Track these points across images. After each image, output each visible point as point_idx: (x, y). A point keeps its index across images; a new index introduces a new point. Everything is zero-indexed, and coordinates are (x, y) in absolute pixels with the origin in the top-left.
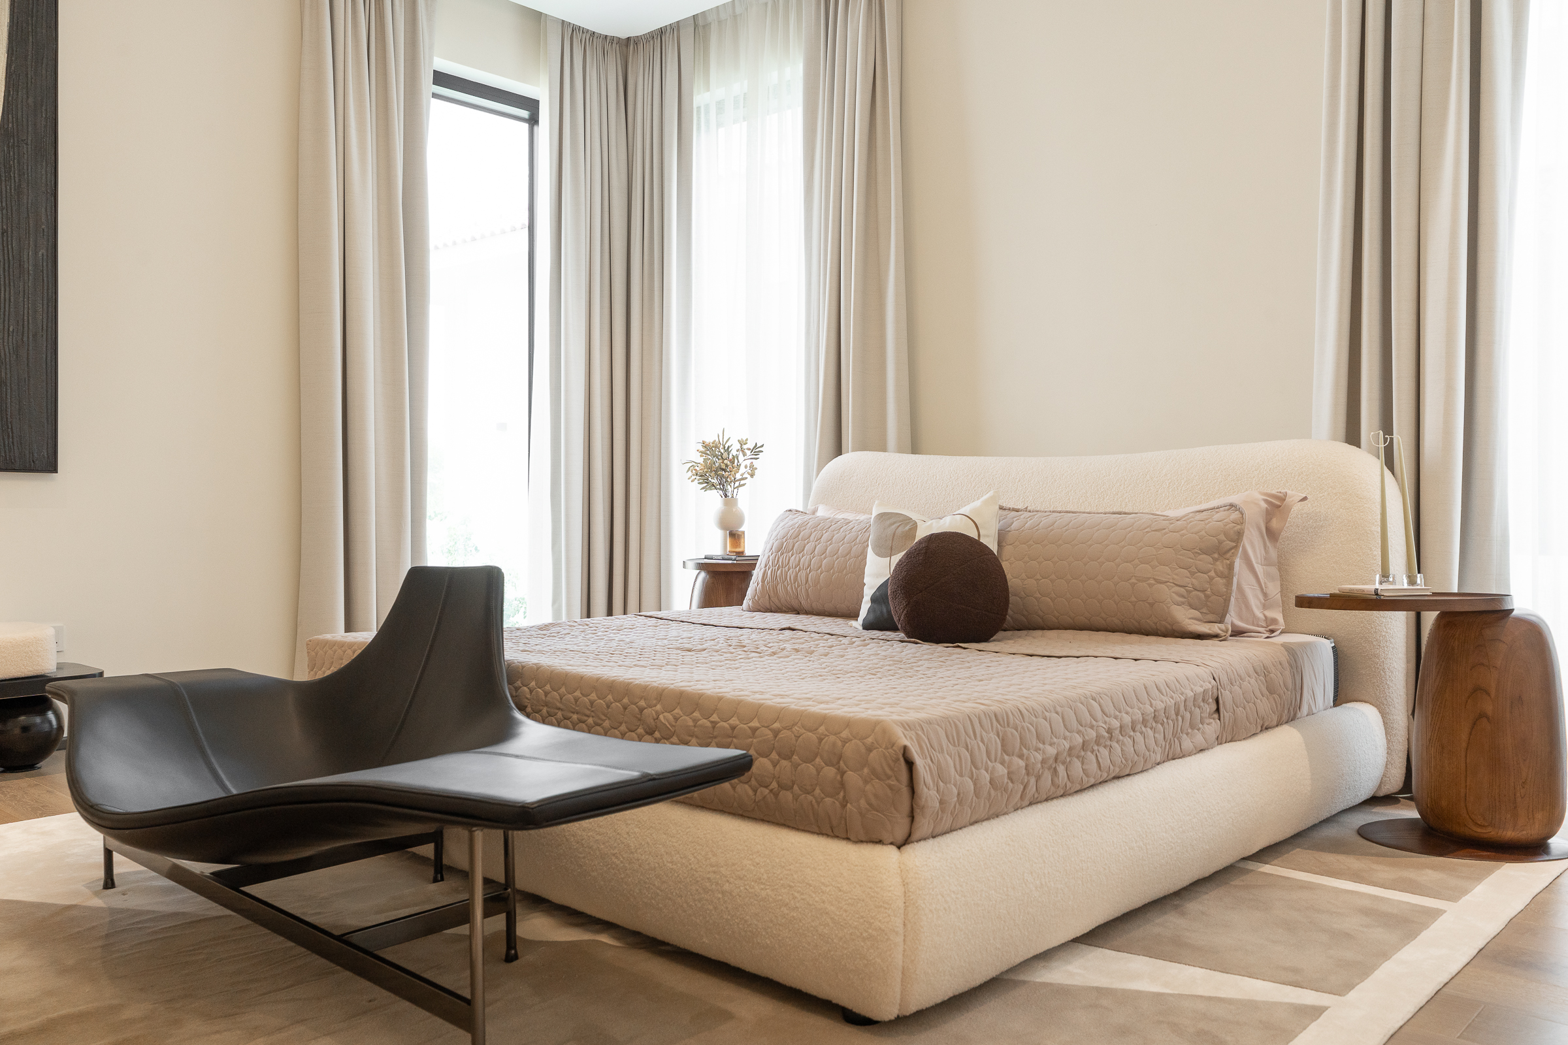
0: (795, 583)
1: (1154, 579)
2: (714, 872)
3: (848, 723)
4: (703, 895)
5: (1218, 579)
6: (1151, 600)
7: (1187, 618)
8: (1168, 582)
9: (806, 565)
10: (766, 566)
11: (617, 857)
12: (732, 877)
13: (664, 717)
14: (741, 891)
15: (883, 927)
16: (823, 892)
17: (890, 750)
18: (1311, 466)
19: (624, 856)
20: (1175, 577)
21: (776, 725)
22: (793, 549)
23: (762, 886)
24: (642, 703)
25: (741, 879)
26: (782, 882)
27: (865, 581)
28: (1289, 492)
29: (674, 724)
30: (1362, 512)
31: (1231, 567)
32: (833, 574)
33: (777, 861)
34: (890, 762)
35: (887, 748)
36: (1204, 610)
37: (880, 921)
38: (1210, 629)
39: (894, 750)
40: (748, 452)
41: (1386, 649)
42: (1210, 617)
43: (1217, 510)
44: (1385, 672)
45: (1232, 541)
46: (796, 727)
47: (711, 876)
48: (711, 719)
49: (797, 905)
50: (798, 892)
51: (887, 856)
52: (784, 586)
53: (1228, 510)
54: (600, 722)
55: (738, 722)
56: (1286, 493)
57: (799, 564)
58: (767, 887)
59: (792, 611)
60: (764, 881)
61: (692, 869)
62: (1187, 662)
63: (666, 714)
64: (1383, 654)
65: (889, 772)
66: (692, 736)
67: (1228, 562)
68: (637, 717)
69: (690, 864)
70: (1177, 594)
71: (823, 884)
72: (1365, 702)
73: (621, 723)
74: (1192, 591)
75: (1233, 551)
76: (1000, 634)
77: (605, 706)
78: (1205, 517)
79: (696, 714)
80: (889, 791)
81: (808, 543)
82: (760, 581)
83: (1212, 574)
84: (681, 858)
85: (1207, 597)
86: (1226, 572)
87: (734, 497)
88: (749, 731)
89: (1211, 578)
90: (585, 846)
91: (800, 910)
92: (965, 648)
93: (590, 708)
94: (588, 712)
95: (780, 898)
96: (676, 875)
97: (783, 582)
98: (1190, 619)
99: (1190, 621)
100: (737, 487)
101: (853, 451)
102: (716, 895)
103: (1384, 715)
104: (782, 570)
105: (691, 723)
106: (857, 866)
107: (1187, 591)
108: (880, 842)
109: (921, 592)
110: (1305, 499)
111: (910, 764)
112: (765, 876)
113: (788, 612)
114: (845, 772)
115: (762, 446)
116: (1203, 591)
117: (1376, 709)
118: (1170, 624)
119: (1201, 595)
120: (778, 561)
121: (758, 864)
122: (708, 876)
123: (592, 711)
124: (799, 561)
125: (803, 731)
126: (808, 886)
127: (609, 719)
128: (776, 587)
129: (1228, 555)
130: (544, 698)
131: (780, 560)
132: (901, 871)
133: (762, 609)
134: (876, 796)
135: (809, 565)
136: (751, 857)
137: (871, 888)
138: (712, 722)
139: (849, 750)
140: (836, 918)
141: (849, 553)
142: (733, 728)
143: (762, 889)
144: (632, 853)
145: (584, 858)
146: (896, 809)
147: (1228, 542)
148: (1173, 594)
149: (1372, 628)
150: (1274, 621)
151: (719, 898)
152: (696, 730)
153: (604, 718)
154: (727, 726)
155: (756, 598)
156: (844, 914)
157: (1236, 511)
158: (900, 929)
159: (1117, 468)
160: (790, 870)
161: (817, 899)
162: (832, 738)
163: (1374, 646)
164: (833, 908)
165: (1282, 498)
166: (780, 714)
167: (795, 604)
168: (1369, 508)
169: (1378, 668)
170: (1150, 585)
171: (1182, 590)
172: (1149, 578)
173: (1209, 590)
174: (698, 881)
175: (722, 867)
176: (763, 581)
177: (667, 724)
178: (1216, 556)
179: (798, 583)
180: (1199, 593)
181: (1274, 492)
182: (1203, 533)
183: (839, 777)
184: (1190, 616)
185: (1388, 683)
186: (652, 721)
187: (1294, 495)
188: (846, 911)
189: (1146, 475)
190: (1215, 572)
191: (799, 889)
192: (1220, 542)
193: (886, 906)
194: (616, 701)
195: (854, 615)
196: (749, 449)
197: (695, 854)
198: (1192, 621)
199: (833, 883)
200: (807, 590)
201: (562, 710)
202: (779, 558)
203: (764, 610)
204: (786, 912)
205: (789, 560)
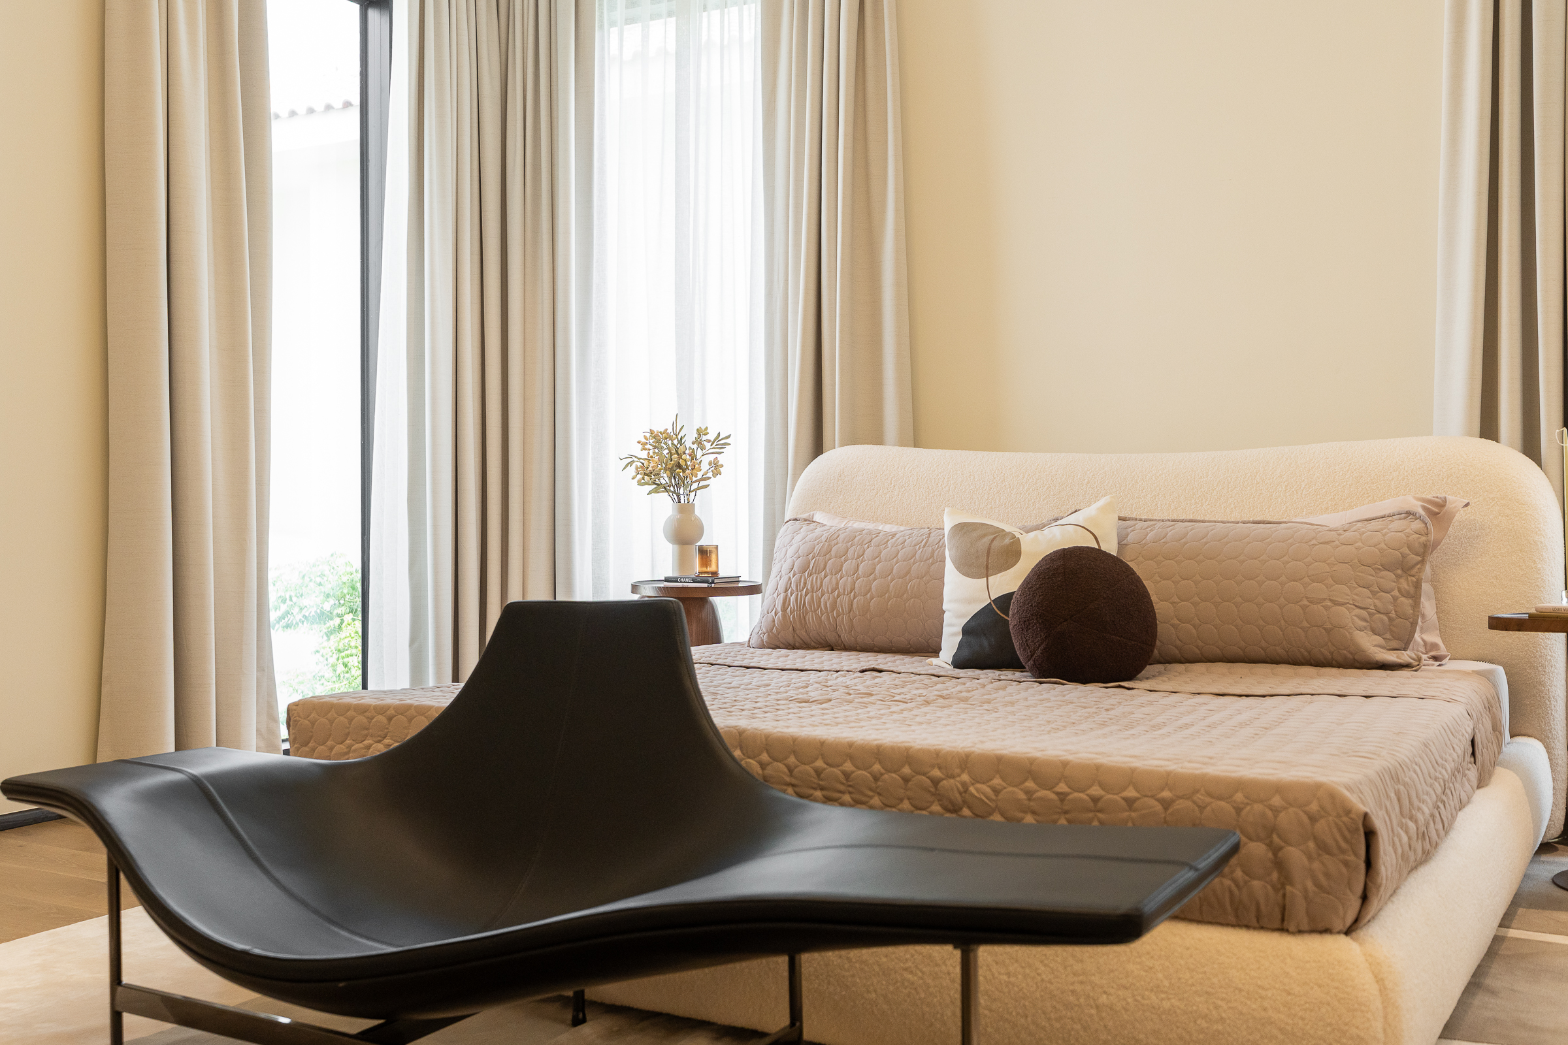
0: (832, 611)
1: (1331, 600)
2: (1082, 983)
3: (1279, 788)
4: (1064, 1013)
5: (1403, 599)
6: (1328, 626)
7: (1372, 646)
8: (1348, 603)
9: (848, 588)
10: (786, 590)
11: (911, 972)
12: (1113, 987)
13: (977, 790)
14: (1128, 1003)
15: (1362, 1034)
16: (1262, 997)
17: (1345, 819)
18: (1461, 467)
19: (924, 969)
20: (1355, 597)
21: (1166, 794)
22: (825, 568)
23: (1163, 996)
24: (936, 773)
25: (1126, 988)
26: (1194, 988)
27: (944, 608)
28: (1449, 498)
29: (994, 797)
30: (1524, 520)
31: (1417, 586)
32: (889, 599)
33: (1182, 962)
34: (1347, 833)
35: (1339, 816)
36: (1388, 636)
37: (1357, 1028)
38: (1398, 657)
39: (1351, 819)
40: (708, 445)
41: (1551, 675)
42: (1395, 644)
43: (1390, 519)
44: (1550, 702)
45: (1417, 554)
46: (1198, 795)
47: (1078, 987)
48: (1058, 789)
49: (1224, 1015)
50: (1222, 1000)
51: (1337, 946)
52: (817, 614)
53: (1405, 518)
54: (864, 799)
55: (1102, 792)
56: (1445, 498)
57: (837, 588)
58: (1172, 996)
59: (824, 647)
60: (1165, 989)
61: (1043, 980)
62: (1433, 698)
63: (979, 786)
64: (1549, 681)
65: (1343, 845)
66: (1025, 812)
67: (1414, 579)
68: (929, 791)
69: (1039, 974)
70: (1358, 616)
71: (1259, 987)
72: (1529, 736)
73: (901, 800)
74: (1374, 614)
75: (1419, 566)
76: (1150, 669)
77: (871, 779)
78: (1380, 527)
79: (1030, 784)
80: (1344, 870)
81: (845, 561)
82: (779, 609)
83: (1396, 593)
84: (1022, 967)
85: (1390, 619)
86: (1412, 590)
87: (691, 501)
88: (1123, 803)
89: (1395, 599)
90: (854, 960)
91: (1228, 1021)
92: (1129, 689)
93: (845, 782)
94: (842, 788)
95: (1195, 1008)
96: (1016, 989)
97: (815, 611)
98: (1375, 646)
99: (1377, 649)
100: (695, 490)
101: (843, 444)
102: (1086, 1011)
103: (1549, 749)
104: (812, 596)
105: (1022, 796)
106: (1307, 962)
107: (1369, 613)
108: (1326, 931)
109: (1066, 620)
110: (1467, 505)
111: (1370, 835)
112: (1166, 983)
113: (818, 648)
114: (1281, 848)
115: (728, 437)
116: (1387, 614)
117: (1541, 743)
118: (1351, 653)
119: (1385, 618)
120: (805, 583)
121: (1151, 968)
122: (1071, 988)
123: (850, 786)
124: (837, 584)
125: (1208, 800)
126: (1237, 992)
127: (879, 794)
128: (805, 618)
129: (1413, 572)
130: (760, 772)
131: (809, 583)
132: (1370, 964)
133: (781, 645)
134: (1327, 875)
135: (853, 589)
136: (1138, 960)
137: (1337, 988)
138: (1057, 794)
139: (1284, 819)
140: (1289, 1028)
141: (908, 572)
142: (1095, 800)
143: (1163, 999)
144: (937, 965)
145: (853, 976)
146: (1350, 889)
147: (1413, 556)
148: (1355, 618)
149: (1537, 651)
150: (1435, 646)
151: (1092, 1015)
152: (1032, 804)
153: (871, 794)
154: (1087, 798)
155: (774, 630)
156: (1301, 1023)
157: (1416, 519)
158: (1381, 1035)
159: (1216, 468)
160: (1205, 973)
161: (1254, 1006)
162: (1258, 807)
163: (1539, 671)
164: (1282, 1017)
165: (1442, 504)
166: (1168, 780)
167: (831, 637)
168: (1531, 515)
169: (1543, 697)
170: (1326, 608)
171: (1364, 613)
172: (1325, 599)
173: (1393, 612)
174: (1054, 996)
175: (1094, 975)
176: (784, 609)
177: (984, 798)
178: (1399, 572)
179: (838, 611)
180: (1382, 616)
181: (1429, 497)
182: (1383, 545)
183: (1270, 855)
184: (1375, 643)
185: (1553, 713)
186: (957, 795)
187: (1455, 500)
188: (1303, 1019)
189: (1255, 476)
190: (1400, 591)
191: (1224, 995)
192: (1404, 556)
193: (1363, 1008)
194: (888, 771)
195: (935, 651)
196: (709, 441)
197: (1046, 962)
198: (1378, 648)
199: (1277, 986)
200: (851, 620)
201: (793, 785)
202: (805, 580)
203: (784, 646)
204: (1205, 1025)
205: (822, 583)
